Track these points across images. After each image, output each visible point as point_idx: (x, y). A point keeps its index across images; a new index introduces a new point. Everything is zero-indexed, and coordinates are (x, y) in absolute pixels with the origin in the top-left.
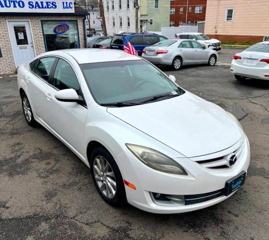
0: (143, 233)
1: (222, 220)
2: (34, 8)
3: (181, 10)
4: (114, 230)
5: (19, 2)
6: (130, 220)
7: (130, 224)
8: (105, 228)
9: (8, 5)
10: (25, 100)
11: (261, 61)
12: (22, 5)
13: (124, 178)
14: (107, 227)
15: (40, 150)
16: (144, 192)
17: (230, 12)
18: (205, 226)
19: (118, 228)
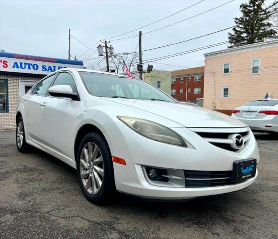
0: (133, 227)
1: (233, 220)
2: (46, 71)
3: (182, 91)
4: (96, 224)
5: (34, 65)
6: (118, 216)
7: (118, 219)
8: (84, 221)
9: (23, 67)
10: (20, 124)
11: (259, 113)
12: (36, 68)
13: (113, 154)
14: (88, 221)
15: (25, 166)
16: (136, 166)
17: (226, 90)
18: (213, 224)
19: (101, 222)
